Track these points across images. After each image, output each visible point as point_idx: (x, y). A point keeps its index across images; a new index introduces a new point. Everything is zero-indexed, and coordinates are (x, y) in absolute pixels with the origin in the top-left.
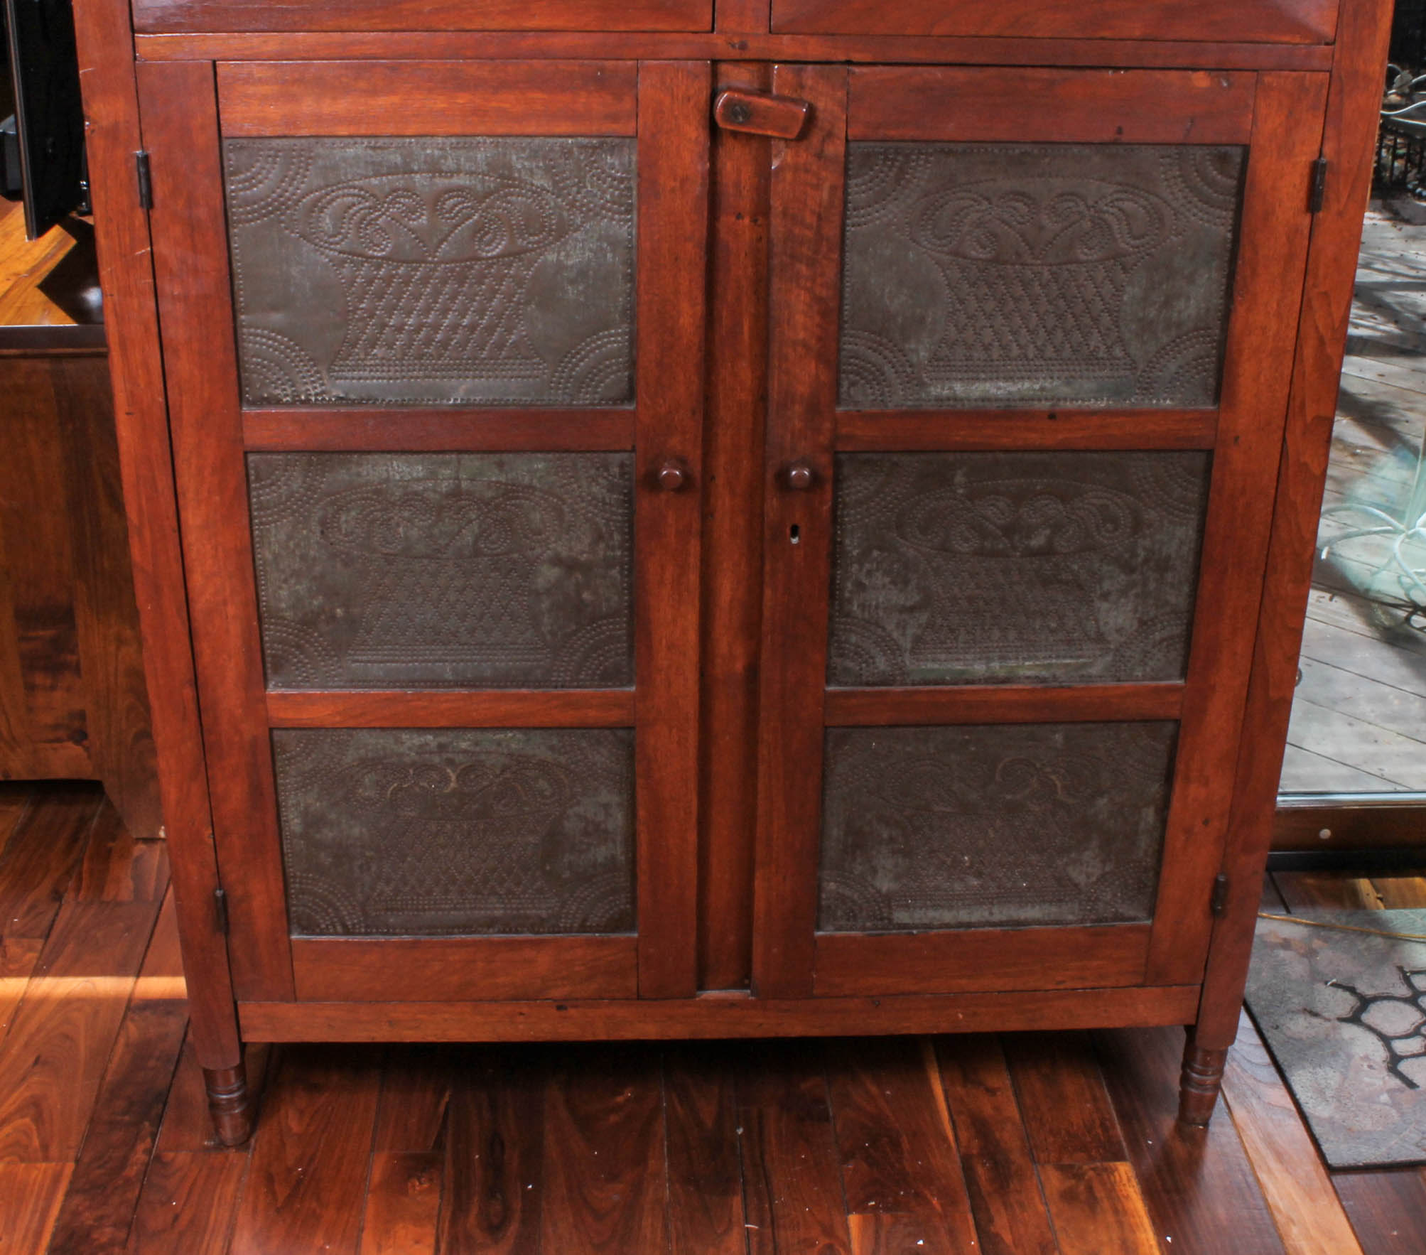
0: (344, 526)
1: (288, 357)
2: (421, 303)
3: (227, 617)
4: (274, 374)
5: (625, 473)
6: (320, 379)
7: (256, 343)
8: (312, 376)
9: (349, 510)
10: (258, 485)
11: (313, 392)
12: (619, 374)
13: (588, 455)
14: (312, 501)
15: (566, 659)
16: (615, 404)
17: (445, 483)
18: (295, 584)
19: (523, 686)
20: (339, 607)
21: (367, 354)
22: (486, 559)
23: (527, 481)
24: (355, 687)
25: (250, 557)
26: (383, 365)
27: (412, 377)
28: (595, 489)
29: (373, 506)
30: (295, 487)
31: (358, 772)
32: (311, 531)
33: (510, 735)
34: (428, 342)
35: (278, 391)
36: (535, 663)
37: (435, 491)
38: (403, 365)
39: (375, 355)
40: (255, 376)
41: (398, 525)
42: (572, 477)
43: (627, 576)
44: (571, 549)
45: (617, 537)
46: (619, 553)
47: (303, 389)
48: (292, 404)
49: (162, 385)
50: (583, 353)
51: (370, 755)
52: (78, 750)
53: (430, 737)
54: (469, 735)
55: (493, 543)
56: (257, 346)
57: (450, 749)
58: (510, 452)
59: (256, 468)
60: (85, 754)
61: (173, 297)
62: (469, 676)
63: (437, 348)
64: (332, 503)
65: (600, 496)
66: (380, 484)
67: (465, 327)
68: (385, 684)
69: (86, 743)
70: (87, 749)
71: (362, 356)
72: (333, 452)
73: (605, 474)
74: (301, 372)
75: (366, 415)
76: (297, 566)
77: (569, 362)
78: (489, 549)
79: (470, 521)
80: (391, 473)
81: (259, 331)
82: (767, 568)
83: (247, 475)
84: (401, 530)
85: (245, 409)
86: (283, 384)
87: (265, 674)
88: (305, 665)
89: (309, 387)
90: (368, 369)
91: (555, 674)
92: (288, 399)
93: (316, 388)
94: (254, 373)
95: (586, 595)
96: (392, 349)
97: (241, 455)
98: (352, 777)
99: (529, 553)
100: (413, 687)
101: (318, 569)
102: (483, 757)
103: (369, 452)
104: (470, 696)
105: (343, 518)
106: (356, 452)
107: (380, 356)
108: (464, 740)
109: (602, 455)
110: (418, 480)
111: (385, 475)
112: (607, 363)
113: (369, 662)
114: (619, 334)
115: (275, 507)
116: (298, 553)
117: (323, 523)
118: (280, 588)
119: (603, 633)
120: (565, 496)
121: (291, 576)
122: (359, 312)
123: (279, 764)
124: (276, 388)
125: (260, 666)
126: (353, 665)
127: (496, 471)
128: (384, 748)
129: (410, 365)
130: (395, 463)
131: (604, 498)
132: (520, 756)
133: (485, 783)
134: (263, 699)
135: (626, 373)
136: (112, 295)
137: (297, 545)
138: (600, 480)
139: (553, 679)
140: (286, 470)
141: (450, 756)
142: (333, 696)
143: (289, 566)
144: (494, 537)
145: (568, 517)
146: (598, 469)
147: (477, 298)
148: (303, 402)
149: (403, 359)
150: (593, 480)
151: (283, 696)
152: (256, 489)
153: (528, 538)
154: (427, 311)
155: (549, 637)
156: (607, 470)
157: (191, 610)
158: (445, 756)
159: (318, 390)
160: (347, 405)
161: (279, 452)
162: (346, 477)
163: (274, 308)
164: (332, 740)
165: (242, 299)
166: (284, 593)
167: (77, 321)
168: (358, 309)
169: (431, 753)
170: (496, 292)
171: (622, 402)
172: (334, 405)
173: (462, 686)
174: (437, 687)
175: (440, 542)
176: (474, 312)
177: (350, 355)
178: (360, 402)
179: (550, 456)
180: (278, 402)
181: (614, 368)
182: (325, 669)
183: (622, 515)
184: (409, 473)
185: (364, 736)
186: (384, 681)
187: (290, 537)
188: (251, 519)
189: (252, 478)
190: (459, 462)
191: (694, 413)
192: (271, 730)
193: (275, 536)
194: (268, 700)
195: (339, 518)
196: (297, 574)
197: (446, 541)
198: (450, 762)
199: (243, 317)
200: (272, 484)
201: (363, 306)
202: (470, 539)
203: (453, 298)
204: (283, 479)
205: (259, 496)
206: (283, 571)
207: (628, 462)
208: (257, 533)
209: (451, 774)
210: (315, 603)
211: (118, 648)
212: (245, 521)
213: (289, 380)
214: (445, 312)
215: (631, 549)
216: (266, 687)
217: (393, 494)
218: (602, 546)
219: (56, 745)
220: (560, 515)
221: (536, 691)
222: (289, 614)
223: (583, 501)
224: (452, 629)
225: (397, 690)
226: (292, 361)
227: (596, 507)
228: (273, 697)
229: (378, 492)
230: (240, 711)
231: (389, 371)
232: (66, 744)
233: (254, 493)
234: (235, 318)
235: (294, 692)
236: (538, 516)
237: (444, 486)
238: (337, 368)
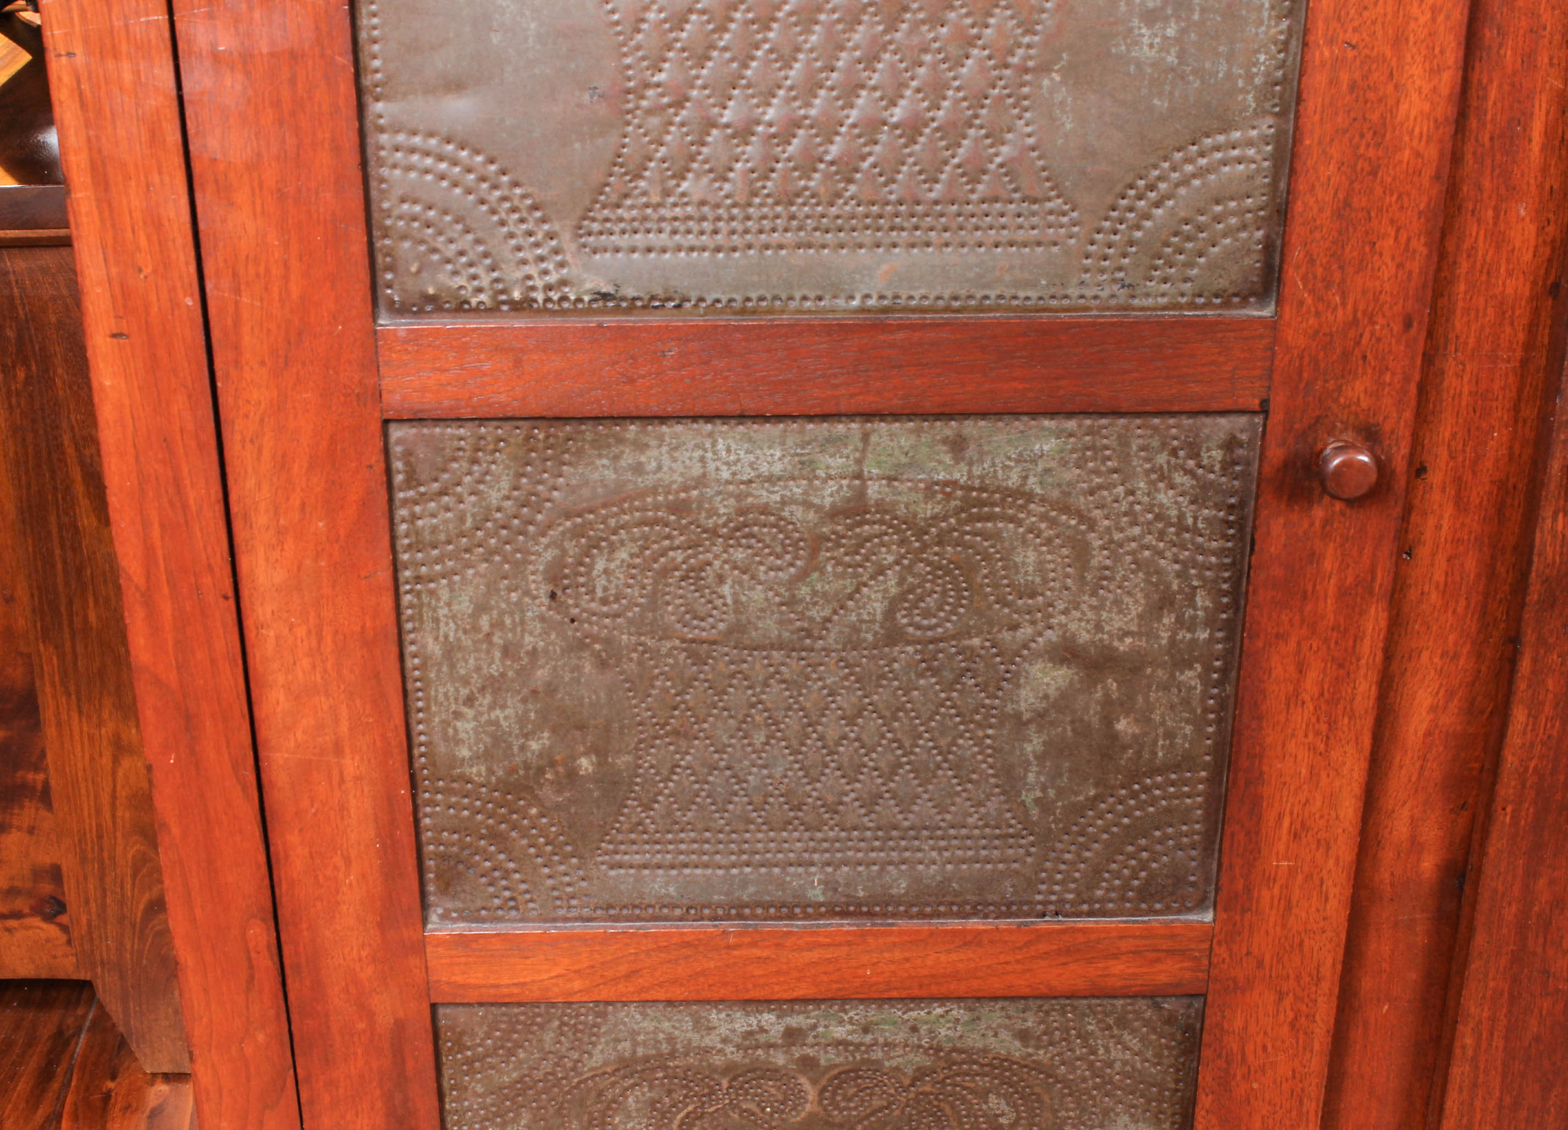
0: (601, 582)
1: (483, 202)
2: (796, 71)
3: (342, 781)
4: (451, 241)
5: (1234, 463)
6: (556, 252)
7: (409, 168)
8: (537, 245)
9: (612, 549)
10: (411, 493)
11: (539, 283)
12: (1244, 235)
13: (1156, 421)
14: (531, 528)
15: (1068, 856)
16: (1227, 304)
17: (832, 487)
18: (492, 707)
19: (974, 914)
20: (586, 754)
21: (667, 193)
22: (910, 649)
23: (1014, 480)
24: (616, 919)
25: (394, 649)
26: (704, 218)
27: (767, 247)
28: (1165, 497)
29: (668, 537)
30: (494, 497)
31: (613, 1084)
32: (527, 593)
33: (940, 1011)
34: (808, 164)
35: (459, 281)
36: (1001, 866)
37: (807, 505)
38: (748, 218)
39: (683, 195)
40: (407, 245)
41: (721, 579)
42: (1115, 471)
43: (1217, 684)
44: (1099, 627)
45: (1200, 599)
46: (1203, 635)
47: (519, 274)
48: (494, 310)
49: (193, 268)
50: (1163, 186)
51: (640, 1051)
52: (51, 930)
53: (768, 1018)
54: (856, 1013)
55: (926, 614)
56: (413, 175)
57: (810, 1040)
58: (983, 415)
59: (408, 455)
60: (64, 938)
61: (216, 57)
62: (861, 894)
63: (827, 176)
64: (577, 533)
65: (1174, 513)
66: (686, 489)
67: (896, 126)
68: (678, 912)
69: (64, 919)
70: (65, 929)
71: (655, 199)
72: (583, 419)
73: (1191, 463)
74: (511, 235)
75: (663, 333)
76: (494, 670)
77: (1131, 209)
78: (918, 627)
79: (881, 571)
80: (712, 466)
81: (417, 140)
82: (1525, 665)
83: (389, 472)
84: (726, 590)
85: (385, 321)
86: (471, 265)
87: (423, 894)
88: (507, 874)
89: (531, 270)
90: (667, 227)
91: (1043, 887)
92: (483, 297)
93: (545, 272)
94: (404, 237)
95: (1122, 725)
96: (726, 180)
97: (375, 427)
98: (600, 1094)
99: (1007, 635)
100: (740, 917)
101: (542, 674)
102: (877, 1054)
103: (663, 419)
104: (862, 934)
105: (600, 565)
106: (632, 419)
107: (696, 198)
108: (841, 1022)
109: (1187, 422)
110: (771, 479)
111: (697, 471)
112: (1219, 208)
113: (645, 866)
114: (1250, 143)
115: (449, 542)
116: (496, 639)
117: (555, 576)
118: (457, 715)
119: (1153, 802)
120: (1097, 513)
121: (482, 689)
122: (650, 93)
123: (447, 1072)
124: (455, 273)
125: (414, 876)
126: (613, 873)
127: (948, 459)
128: (671, 1039)
129: (764, 217)
130: (721, 445)
131: (1181, 516)
132: (955, 1049)
133: (877, 1103)
134: (420, 947)
135: (1259, 234)
136: (70, 54)
137: (497, 625)
138: (1179, 478)
139: (1039, 897)
140: (475, 461)
141: (809, 1051)
142: (570, 938)
143: (478, 669)
144: (931, 601)
145: (1099, 558)
146: (1174, 452)
147: (928, 58)
148: (517, 307)
149: (750, 205)
150: (1162, 478)
151: (462, 941)
152: (405, 502)
153: (1006, 604)
154: (811, 87)
155: (1035, 812)
156: (1196, 455)
157: (264, 764)
158: (797, 1052)
159: (552, 278)
160: (617, 310)
161: (459, 420)
162: (610, 475)
163: (455, 85)
164: (563, 1024)
165: (376, 63)
166: (465, 727)
167: (20, 182)
168: (647, 86)
169: (770, 1046)
170: (971, 42)
171: (1245, 302)
172: (589, 311)
173: (844, 914)
174: (791, 917)
175: (813, 613)
176: (918, 90)
177: (626, 196)
178: (651, 303)
179: (1071, 424)
180: (461, 307)
181: (1233, 221)
182: (550, 882)
183: (1218, 553)
184: (751, 465)
185: (631, 1017)
186: (676, 906)
187: (481, 608)
188: (396, 567)
189: (399, 479)
190: (865, 437)
191: (1408, 325)
192: (434, 1007)
193: (449, 605)
194: (429, 949)
195: (591, 567)
196: (495, 685)
197: (827, 612)
198: (808, 1064)
199: (379, 107)
200: (443, 492)
201: (661, 77)
202: (878, 607)
203: (870, 60)
204: (468, 479)
205: (414, 517)
206: (466, 682)
207: (1244, 437)
208: (406, 599)
209: (807, 1086)
210: (534, 746)
211: (116, 761)
212: (384, 575)
213: (486, 255)
214: (852, 90)
215: (1229, 626)
216: (424, 921)
217: (712, 512)
218: (1169, 619)
219: (12, 923)
220: (1081, 552)
221: (1003, 923)
222: (477, 771)
223: (1134, 523)
224: (831, 799)
225: (708, 926)
226: (493, 212)
227: (1161, 536)
228: (441, 942)
229: (679, 508)
230: (369, 971)
231: (716, 232)
232: (28, 921)
233: (403, 512)
234: (361, 108)
235: (488, 929)
236: (1032, 556)
237: (829, 495)
238: (596, 226)
